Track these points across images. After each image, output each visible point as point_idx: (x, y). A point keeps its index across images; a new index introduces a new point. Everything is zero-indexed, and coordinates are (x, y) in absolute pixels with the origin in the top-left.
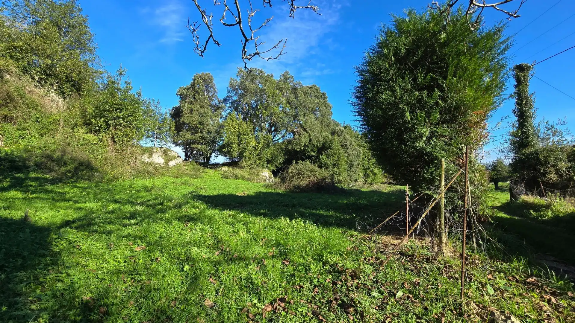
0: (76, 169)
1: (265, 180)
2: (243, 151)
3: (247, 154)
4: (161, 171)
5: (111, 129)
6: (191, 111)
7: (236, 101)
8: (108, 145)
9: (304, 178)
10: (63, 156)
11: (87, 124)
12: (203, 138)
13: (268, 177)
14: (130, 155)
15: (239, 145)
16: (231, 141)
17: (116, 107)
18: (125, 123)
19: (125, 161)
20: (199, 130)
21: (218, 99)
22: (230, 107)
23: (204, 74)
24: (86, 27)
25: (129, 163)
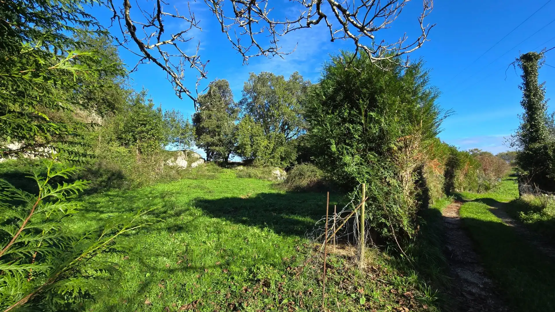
0: (109, 179)
1: (277, 178)
2: (255, 151)
3: (259, 154)
4: (182, 174)
5: (138, 141)
6: (210, 117)
7: (251, 103)
8: (136, 155)
9: (304, 178)
10: (99, 168)
11: (120, 138)
12: (220, 140)
13: (279, 175)
14: (154, 163)
15: (252, 146)
16: (244, 142)
17: (141, 122)
18: (149, 136)
19: (150, 168)
20: (217, 134)
21: (233, 102)
22: (246, 109)
23: (220, 81)
24: (116, 55)
25: (154, 170)
